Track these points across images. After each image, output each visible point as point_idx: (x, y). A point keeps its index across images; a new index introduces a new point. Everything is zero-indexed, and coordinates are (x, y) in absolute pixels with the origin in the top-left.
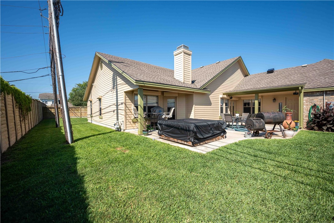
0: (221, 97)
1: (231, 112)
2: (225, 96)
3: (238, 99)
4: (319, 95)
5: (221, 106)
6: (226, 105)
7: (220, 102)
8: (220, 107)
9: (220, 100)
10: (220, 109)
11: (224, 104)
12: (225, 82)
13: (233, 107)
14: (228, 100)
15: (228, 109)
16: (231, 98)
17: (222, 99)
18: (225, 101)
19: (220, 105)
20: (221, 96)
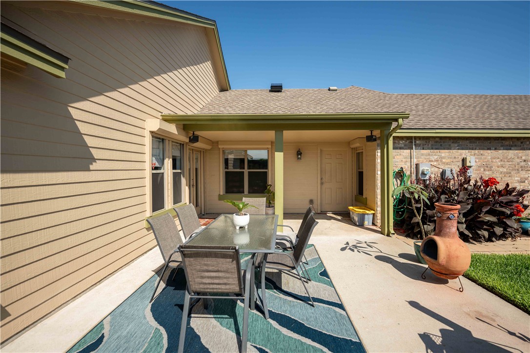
0: (155, 129)
1: (192, 188)
2: (172, 129)
3: (208, 147)
4: (403, 146)
5: (156, 168)
6: (174, 167)
7: (148, 149)
8: (148, 174)
9: (148, 141)
10: (148, 182)
11: (168, 163)
12: (170, 74)
13: (196, 169)
14: (182, 145)
15: (184, 181)
16: (195, 139)
17: (159, 138)
18: (171, 150)
19: (148, 166)
20: (154, 124)
